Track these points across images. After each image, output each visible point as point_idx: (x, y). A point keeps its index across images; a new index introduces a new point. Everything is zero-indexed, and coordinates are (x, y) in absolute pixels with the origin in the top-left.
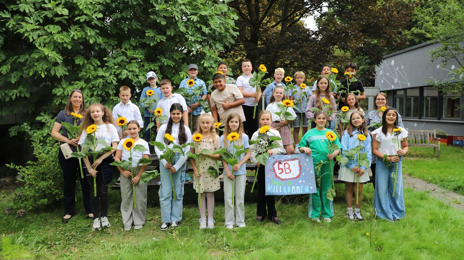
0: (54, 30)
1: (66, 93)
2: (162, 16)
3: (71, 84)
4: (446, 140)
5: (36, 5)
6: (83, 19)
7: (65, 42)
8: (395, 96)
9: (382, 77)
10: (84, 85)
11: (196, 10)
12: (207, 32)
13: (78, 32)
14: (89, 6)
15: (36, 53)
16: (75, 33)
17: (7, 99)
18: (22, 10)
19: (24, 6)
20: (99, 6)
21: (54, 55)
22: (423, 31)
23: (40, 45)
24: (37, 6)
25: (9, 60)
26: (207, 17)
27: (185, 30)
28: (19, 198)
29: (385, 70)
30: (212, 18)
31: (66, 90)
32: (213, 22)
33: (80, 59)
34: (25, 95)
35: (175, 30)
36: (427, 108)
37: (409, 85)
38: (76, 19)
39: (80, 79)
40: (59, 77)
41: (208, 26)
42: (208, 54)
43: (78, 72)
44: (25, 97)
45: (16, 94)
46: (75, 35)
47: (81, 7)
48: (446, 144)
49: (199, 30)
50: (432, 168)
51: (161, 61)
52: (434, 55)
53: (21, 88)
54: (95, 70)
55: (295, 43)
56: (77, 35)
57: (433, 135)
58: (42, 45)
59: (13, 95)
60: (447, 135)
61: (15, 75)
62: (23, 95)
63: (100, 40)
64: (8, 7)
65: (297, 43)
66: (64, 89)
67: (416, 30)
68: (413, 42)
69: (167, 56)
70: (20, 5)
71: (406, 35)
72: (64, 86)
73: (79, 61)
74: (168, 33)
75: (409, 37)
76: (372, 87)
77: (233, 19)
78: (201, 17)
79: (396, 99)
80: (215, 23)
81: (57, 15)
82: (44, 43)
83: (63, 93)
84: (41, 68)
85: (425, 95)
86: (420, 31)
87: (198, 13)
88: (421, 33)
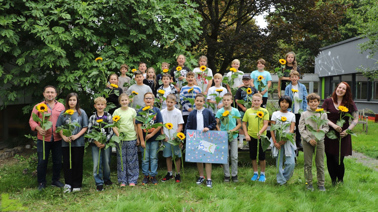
0: (59, 31)
1: (68, 80)
2: (143, 19)
3: (72, 73)
4: (374, 118)
5: (44, 11)
6: (81, 21)
7: (68, 40)
8: (332, 81)
9: (320, 65)
10: (82, 74)
11: (169, 14)
12: (178, 32)
13: (78, 32)
14: (86, 11)
15: (46, 48)
16: (76, 33)
17: (22, 85)
18: (34, 15)
19: (36, 12)
20: (94, 11)
21: (59, 50)
23: (49, 43)
25: (24, 54)
26: (178, 19)
27: (161, 30)
29: (323, 60)
30: (182, 20)
31: (68, 78)
32: (183, 23)
33: (79, 53)
34: (36, 81)
35: (153, 29)
36: (359, 91)
37: (343, 72)
38: (77, 22)
39: (78, 69)
40: (63, 67)
41: (179, 26)
42: (179, 49)
43: (77, 63)
44: (36, 83)
45: (29, 81)
46: (76, 35)
47: (80, 13)
48: (374, 121)
49: (172, 30)
50: (360, 141)
51: (142, 54)
52: (363, 48)
53: (32, 76)
54: (91, 61)
55: (248, 39)
56: (77, 34)
57: (362, 114)
59: (27, 81)
60: (375, 114)
61: (28, 66)
62: (34, 82)
63: (95, 38)
64: (23, 13)
65: (250, 39)
66: (66, 77)
67: (350, 26)
68: (347, 36)
69: (146, 50)
70: (33, 11)
71: (341, 29)
72: (67, 74)
73: (78, 55)
74: (148, 33)
75: (343, 32)
76: (312, 74)
77: (199, 21)
78: (173, 19)
79: (332, 84)
80: (184, 24)
81: (61, 19)
82: (51, 41)
83: (66, 80)
84: (49, 60)
85: (357, 80)
86: (353, 27)
87: (171, 17)
88: (354, 28)
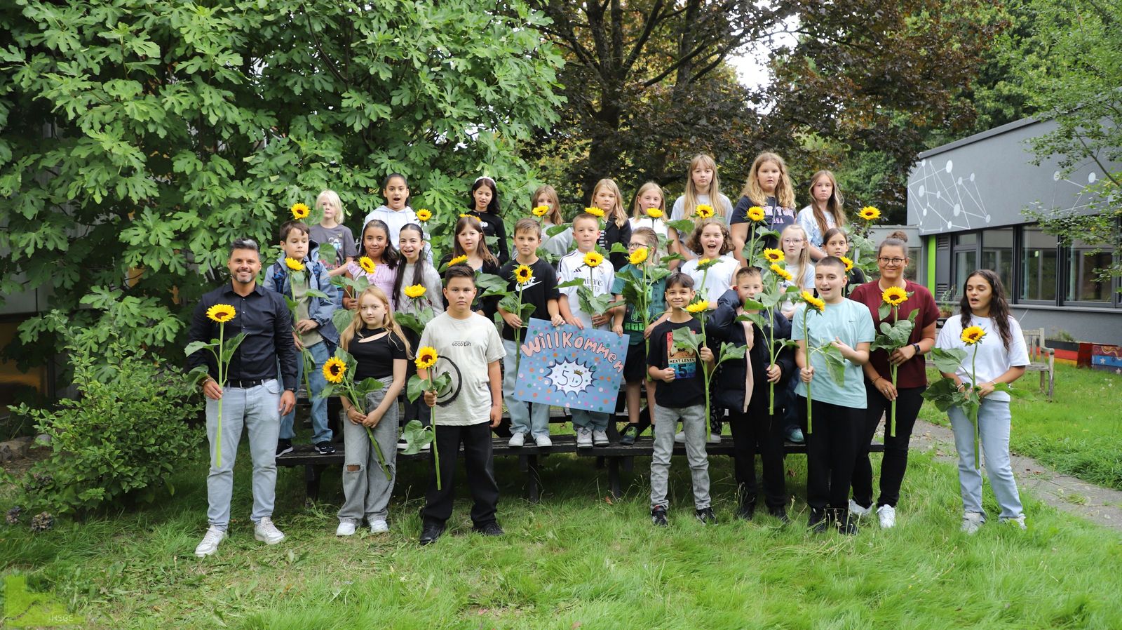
0: (126, 92)
1: (152, 240)
2: (382, 57)
3: (165, 219)
4: (1075, 354)
5: (85, 32)
6: (193, 66)
7: (152, 121)
8: (957, 248)
9: (923, 200)
10: (197, 222)
11: (463, 45)
12: (489, 97)
13: (184, 96)
14: (210, 35)
15: (84, 145)
16: (175, 99)
17: (16, 257)
18: (51, 45)
19: (56, 36)
20: (234, 34)
21: (124, 151)
22: (1023, 91)
23: (92, 128)
24: (88, 33)
25: (20, 162)
26: (489, 62)
27: (436, 91)
28: (40, 485)
29: (930, 186)
30: (501, 64)
31: (153, 233)
32: (504, 73)
33: (186, 161)
34: (56, 244)
35: (412, 89)
36: (1034, 275)
37: (988, 221)
38: (179, 67)
39: (186, 208)
40: (136, 202)
41: (491, 81)
42: (493, 149)
43: (182, 190)
44: (56, 249)
45: (36, 244)
46: (176, 104)
47: (189, 39)
48: (1075, 363)
49: (471, 92)
50: (1028, 421)
52: (1042, 150)
53: (45, 229)
54: (224, 185)
55: (704, 122)
56: (181, 104)
57: (1038, 342)
58: (97, 126)
59: (28, 245)
60: (1078, 341)
61: (34, 200)
62: (50, 247)
63: (235, 115)
64: (17, 39)
65: (708, 121)
66: (149, 230)
67: (1008, 88)
68: (1000, 116)
69: (393, 153)
70: (47, 33)
71: (983, 98)
72: (150, 223)
73: (183, 165)
74: (396, 100)
75: (989, 105)
77: (553, 66)
78: (475, 60)
79: (957, 254)
80: (508, 76)
81: (133, 56)
82: (100, 122)
83: (147, 239)
84: (93, 183)
85: (1027, 244)
86: (1016, 90)
87: (467, 53)
88: (1018, 95)
